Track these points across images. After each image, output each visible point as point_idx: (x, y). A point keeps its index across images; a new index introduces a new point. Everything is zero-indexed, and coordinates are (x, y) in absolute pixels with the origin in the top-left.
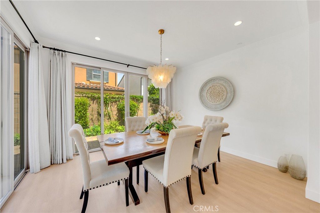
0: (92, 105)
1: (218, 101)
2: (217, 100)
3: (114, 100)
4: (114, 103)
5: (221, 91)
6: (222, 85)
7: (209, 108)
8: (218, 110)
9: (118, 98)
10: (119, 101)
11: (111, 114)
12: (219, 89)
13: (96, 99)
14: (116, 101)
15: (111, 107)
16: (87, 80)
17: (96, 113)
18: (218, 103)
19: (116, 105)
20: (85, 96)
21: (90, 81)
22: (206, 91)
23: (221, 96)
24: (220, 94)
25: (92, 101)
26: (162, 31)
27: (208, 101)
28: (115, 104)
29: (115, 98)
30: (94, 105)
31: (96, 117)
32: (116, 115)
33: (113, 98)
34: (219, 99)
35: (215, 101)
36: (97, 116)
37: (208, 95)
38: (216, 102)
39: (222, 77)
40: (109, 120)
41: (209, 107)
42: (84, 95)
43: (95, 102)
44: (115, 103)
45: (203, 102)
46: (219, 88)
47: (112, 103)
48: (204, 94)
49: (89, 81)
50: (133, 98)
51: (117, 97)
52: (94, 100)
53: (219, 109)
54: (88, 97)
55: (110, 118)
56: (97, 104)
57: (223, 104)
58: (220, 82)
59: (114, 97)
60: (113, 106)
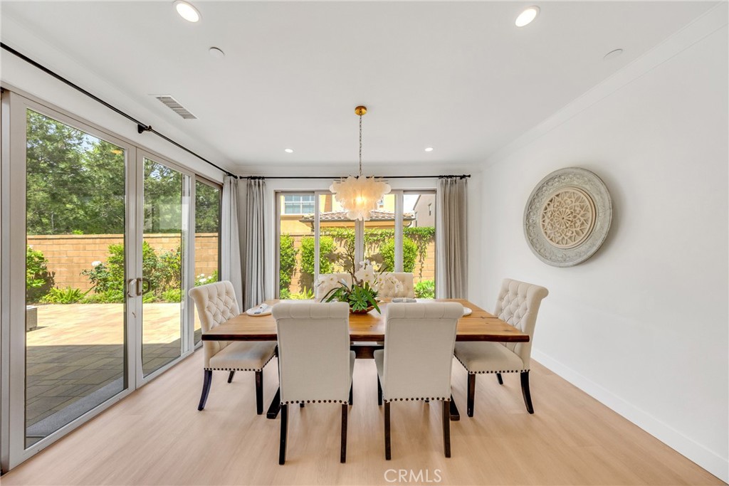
1: (570, 238)
2: (569, 234)
3: (375, 238)
5: (578, 209)
6: (582, 190)
7: (545, 257)
8: (567, 264)
9: (381, 235)
10: (384, 241)
12: (574, 204)
13: (345, 238)
14: (378, 240)
18: (571, 244)
20: (329, 235)
22: (541, 211)
23: (578, 223)
24: (579, 216)
25: (339, 242)
26: (360, 109)
27: (546, 238)
28: (376, 246)
29: (376, 235)
33: (372, 235)
34: (575, 234)
35: (563, 238)
37: (547, 221)
38: (565, 242)
39: (577, 168)
41: (547, 255)
42: (328, 233)
43: (343, 242)
44: (376, 244)
45: (534, 240)
46: (574, 200)
47: (371, 243)
48: (537, 218)
50: (413, 233)
51: (380, 232)
53: (571, 263)
54: (333, 236)
57: (584, 248)
58: (575, 183)
59: (375, 232)
60: (373, 248)
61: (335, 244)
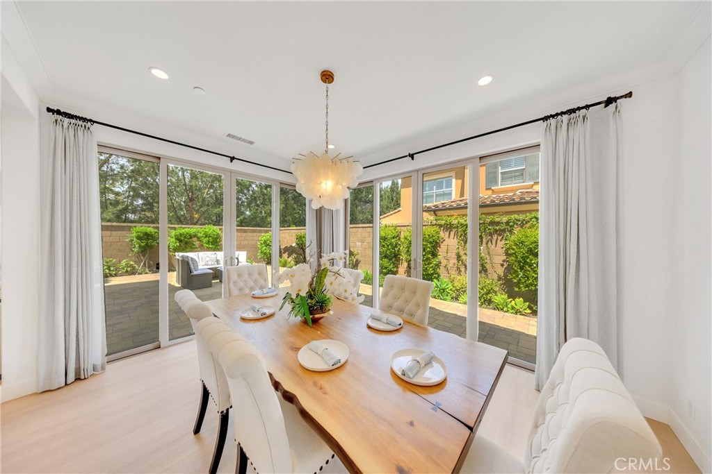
0: (447, 239)
3: (498, 228)
4: (495, 237)
9: (507, 223)
10: (511, 232)
11: (488, 261)
13: (455, 228)
14: (504, 231)
15: (487, 244)
16: (487, 189)
17: (454, 255)
19: (501, 241)
20: (436, 224)
21: (493, 188)
25: (447, 233)
28: (500, 238)
29: (498, 224)
30: (451, 239)
31: (454, 264)
32: (502, 265)
33: (492, 223)
36: (456, 262)
40: (483, 275)
43: (452, 233)
44: (499, 235)
47: (491, 234)
49: (490, 189)
51: (505, 219)
52: (452, 231)
54: (441, 226)
55: (486, 271)
56: (455, 239)
59: (498, 220)
60: (494, 242)
61: (442, 234)
